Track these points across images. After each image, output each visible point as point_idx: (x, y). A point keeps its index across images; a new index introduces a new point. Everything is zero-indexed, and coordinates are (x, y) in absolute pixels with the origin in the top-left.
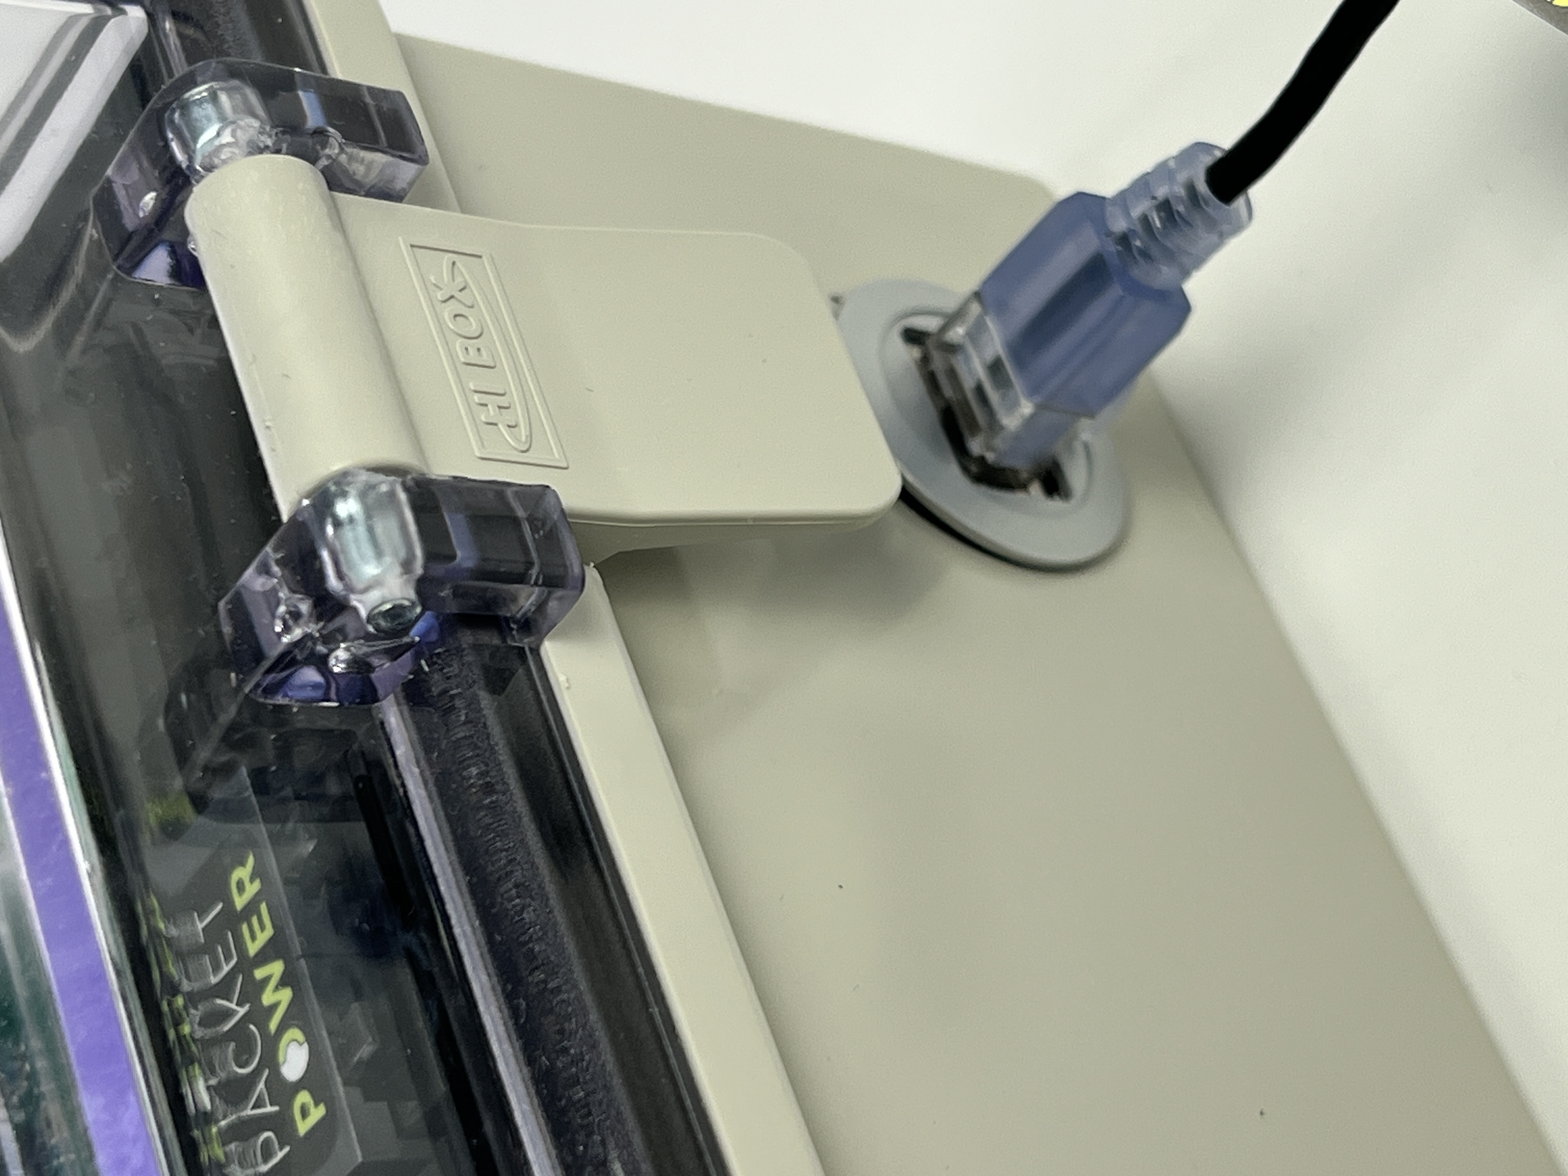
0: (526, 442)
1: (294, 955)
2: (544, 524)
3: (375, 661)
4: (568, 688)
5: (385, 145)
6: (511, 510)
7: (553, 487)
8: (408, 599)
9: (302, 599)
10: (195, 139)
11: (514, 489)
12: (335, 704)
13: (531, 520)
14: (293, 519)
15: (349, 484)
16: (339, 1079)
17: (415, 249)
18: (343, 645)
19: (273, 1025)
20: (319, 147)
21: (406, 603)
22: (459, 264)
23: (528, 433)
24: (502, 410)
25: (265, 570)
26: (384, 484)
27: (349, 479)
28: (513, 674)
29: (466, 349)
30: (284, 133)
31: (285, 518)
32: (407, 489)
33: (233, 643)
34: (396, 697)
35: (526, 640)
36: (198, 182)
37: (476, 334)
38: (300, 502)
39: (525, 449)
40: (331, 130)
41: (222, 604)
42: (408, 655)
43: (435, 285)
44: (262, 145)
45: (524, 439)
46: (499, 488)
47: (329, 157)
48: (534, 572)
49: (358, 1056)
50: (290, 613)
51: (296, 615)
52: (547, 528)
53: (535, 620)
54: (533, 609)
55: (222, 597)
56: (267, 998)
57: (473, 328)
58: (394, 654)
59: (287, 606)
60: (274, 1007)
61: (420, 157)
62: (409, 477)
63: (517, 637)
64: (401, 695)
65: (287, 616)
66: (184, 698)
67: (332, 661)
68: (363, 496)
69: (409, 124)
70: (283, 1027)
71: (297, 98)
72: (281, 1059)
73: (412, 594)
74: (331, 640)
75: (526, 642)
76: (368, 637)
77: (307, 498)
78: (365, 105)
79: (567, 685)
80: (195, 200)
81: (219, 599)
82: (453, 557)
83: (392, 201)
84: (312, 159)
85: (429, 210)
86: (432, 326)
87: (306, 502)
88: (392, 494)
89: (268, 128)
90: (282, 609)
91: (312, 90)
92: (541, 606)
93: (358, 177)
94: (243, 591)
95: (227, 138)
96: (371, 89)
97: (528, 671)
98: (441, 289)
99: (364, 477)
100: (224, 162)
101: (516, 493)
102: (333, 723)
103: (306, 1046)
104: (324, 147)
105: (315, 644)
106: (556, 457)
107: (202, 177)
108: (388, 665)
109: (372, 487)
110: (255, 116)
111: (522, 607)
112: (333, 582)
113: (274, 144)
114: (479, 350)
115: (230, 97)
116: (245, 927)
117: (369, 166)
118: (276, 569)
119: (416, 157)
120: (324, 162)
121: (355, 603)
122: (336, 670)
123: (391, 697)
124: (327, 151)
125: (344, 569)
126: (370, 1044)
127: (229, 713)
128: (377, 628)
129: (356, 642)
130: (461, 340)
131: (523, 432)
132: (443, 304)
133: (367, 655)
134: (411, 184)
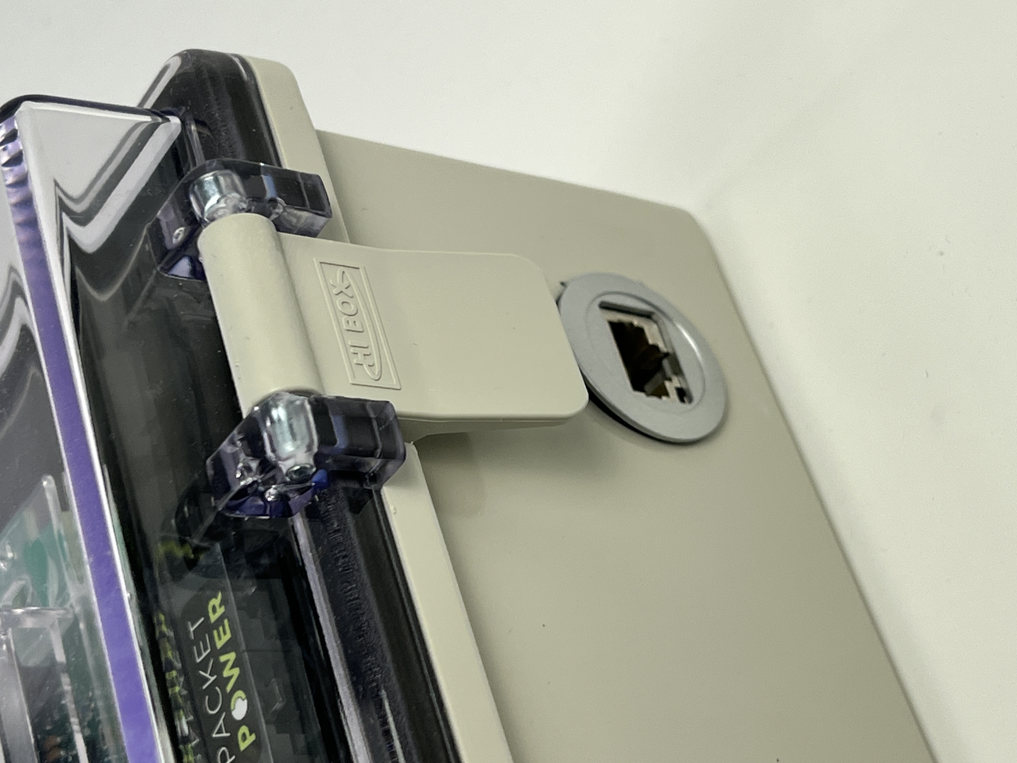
0: (378, 375)
1: (241, 650)
2: (385, 422)
3: (291, 495)
4: (395, 513)
5: (309, 207)
6: (368, 414)
7: (391, 402)
8: (308, 464)
9: (252, 460)
10: (205, 203)
11: (370, 403)
12: (267, 517)
13: (377, 419)
14: (250, 417)
15: (279, 400)
16: (263, 720)
17: (323, 265)
18: (274, 486)
19: (229, 688)
20: (271, 208)
21: (308, 466)
22: (347, 274)
23: (380, 370)
24: (366, 357)
25: (233, 443)
26: (299, 400)
27: (280, 398)
28: (365, 504)
29: (348, 322)
30: (253, 201)
31: (244, 416)
32: (310, 403)
33: (214, 481)
34: (301, 513)
35: (373, 486)
36: (205, 227)
37: (353, 314)
38: (253, 409)
39: (377, 378)
40: (279, 199)
41: (209, 461)
42: (309, 491)
43: (332, 285)
44: (241, 208)
45: (377, 373)
46: (362, 403)
47: (277, 213)
48: (379, 451)
49: (274, 708)
50: (244, 467)
51: (248, 469)
52: (387, 424)
53: (379, 474)
54: (378, 469)
55: (209, 456)
56: (226, 673)
57: (352, 310)
58: (301, 491)
59: (243, 463)
60: (230, 678)
61: (327, 213)
62: (312, 397)
63: (369, 484)
64: (304, 513)
65: (243, 469)
66: (186, 509)
67: (267, 495)
68: (287, 407)
69: (322, 194)
70: (234, 690)
71: (261, 179)
72: (232, 707)
73: (312, 462)
74: (267, 484)
75: (373, 487)
76: (286, 483)
77: (257, 406)
78: (299, 183)
79: (394, 511)
80: (203, 237)
81: (207, 458)
82: (334, 442)
83: (311, 236)
84: (267, 215)
85: (331, 241)
86: (329, 308)
87: (256, 408)
88: (302, 406)
89: (244, 199)
90: (240, 465)
91: (269, 175)
92: (383, 467)
93: (293, 224)
94: (221, 454)
95: (222, 205)
96: (302, 174)
97: (373, 502)
98: (335, 287)
99: (288, 396)
100: (221, 216)
101: (371, 405)
102: (266, 527)
103: (246, 701)
104: (275, 208)
105: (258, 486)
106: (394, 383)
107: (208, 224)
108: (297, 497)
109: (291, 402)
110: (237, 191)
111: (372, 468)
112: (269, 453)
113: (248, 207)
114: (355, 322)
115: (225, 180)
116: (215, 632)
117: (299, 218)
118: (238, 442)
119: (324, 213)
120: (274, 216)
121: (281, 466)
122: (269, 499)
123: (299, 514)
124: (277, 210)
125: (275, 446)
126: (280, 702)
127: (210, 519)
128: (291, 478)
129: (281, 485)
130: (346, 316)
131: (377, 368)
132: (337, 296)
133: (286, 492)
134: (322, 227)
